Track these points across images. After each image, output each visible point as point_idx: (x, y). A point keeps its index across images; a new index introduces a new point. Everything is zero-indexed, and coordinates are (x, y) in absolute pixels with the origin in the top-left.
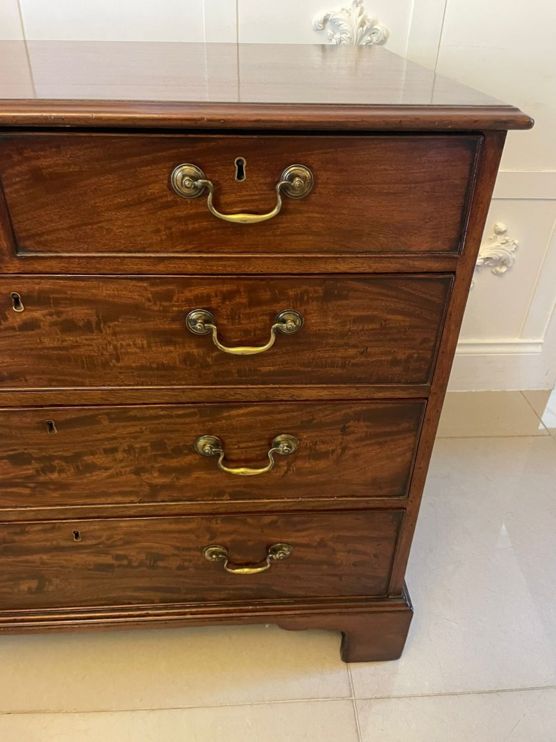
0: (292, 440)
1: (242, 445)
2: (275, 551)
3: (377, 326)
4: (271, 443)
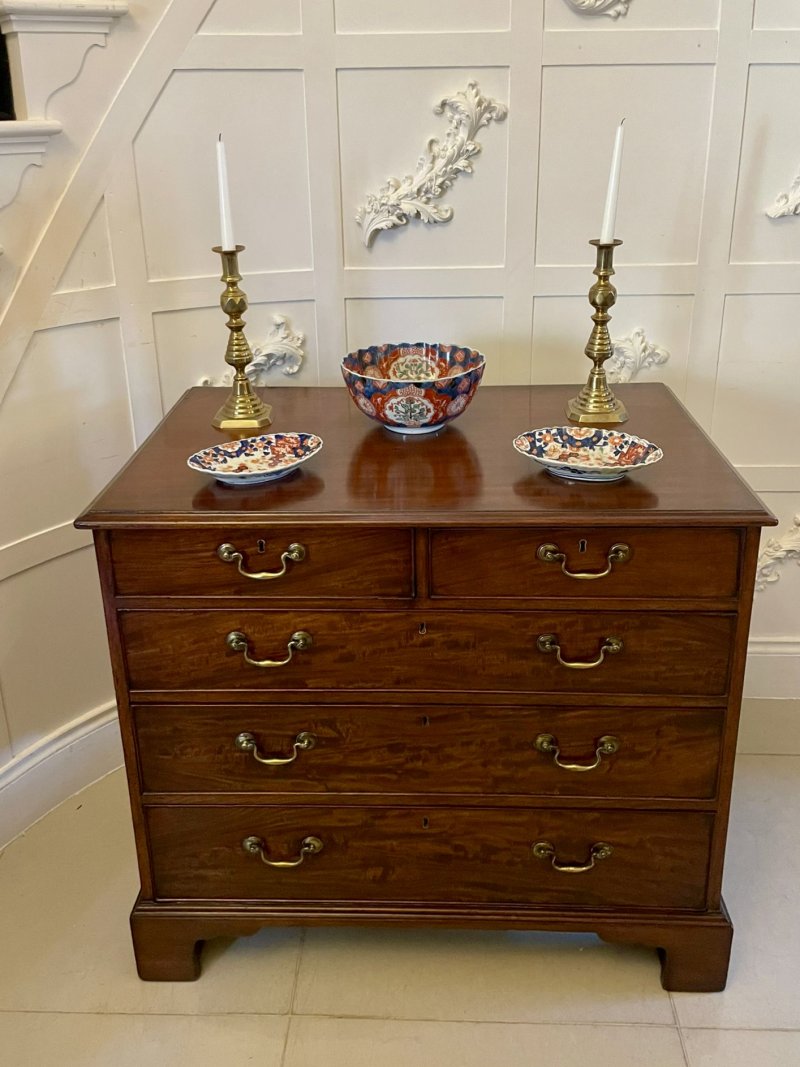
0: (616, 741)
1: (572, 744)
2: (597, 850)
3: (680, 649)
4: (597, 743)
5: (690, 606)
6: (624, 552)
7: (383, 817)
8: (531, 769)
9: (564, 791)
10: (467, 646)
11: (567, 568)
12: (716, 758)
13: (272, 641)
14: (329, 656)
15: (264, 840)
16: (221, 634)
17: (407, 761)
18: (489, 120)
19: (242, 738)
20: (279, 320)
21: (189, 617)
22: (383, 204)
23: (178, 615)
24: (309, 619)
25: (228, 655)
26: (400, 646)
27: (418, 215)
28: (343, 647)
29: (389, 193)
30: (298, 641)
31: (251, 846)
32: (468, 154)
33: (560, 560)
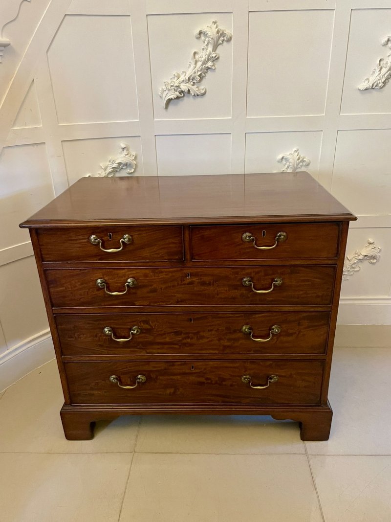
0: (279, 328)
1: (259, 330)
2: (271, 379)
3: (310, 283)
4: (270, 329)
5: (314, 262)
6: (284, 236)
7: (173, 365)
8: (240, 342)
9: (255, 352)
10: (209, 284)
11: (256, 244)
12: (326, 335)
13: (117, 283)
14: (145, 290)
15: (119, 377)
16: (94, 280)
17: (183, 339)
18: (223, 41)
19: (106, 330)
20: (123, 146)
21: (78, 272)
22: (172, 86)
23: (73, 271)
24: (134, 272)
25: (97, 290)
26: (178, 285)
27: (189, 91)
28: (151, 286)
29: (175, 80)
30: (130, 283)
31: (113, 379)
32: (213, 59)
33: (253, 240)
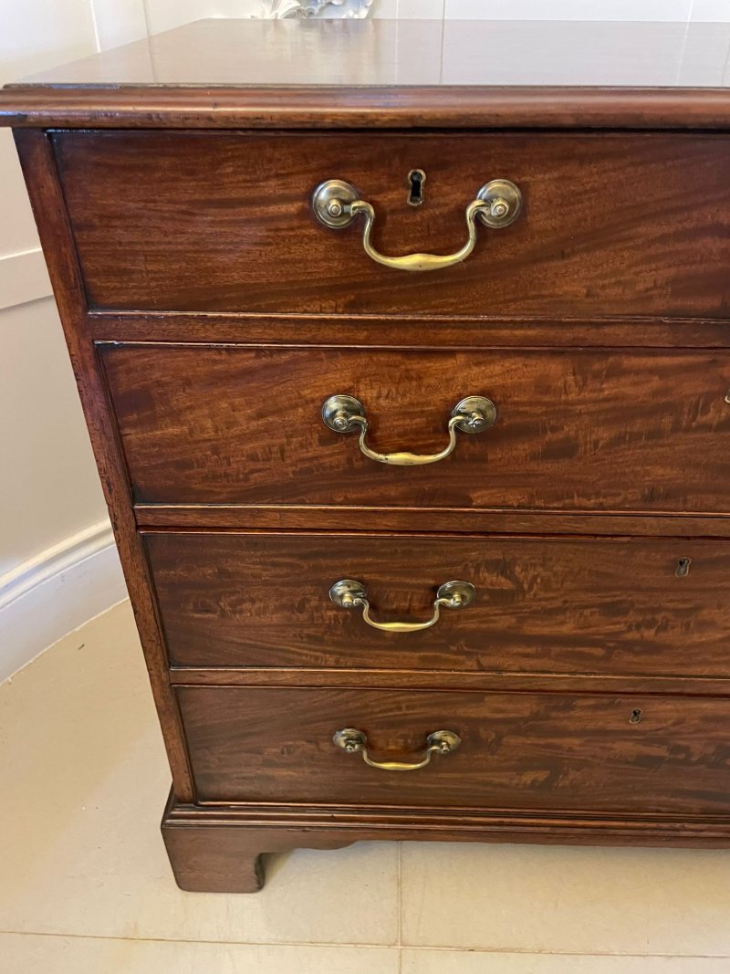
13: (414, 415)
15: (367, 733)
16: (313, 401)
17: (630, 629)
19: (340, 588)
21: (248, 361)
23: (224, 356)
25: (323, 442)
26: (676, 428)
28: (553, 429)
30: (468, 415)
31: (346, 742)
